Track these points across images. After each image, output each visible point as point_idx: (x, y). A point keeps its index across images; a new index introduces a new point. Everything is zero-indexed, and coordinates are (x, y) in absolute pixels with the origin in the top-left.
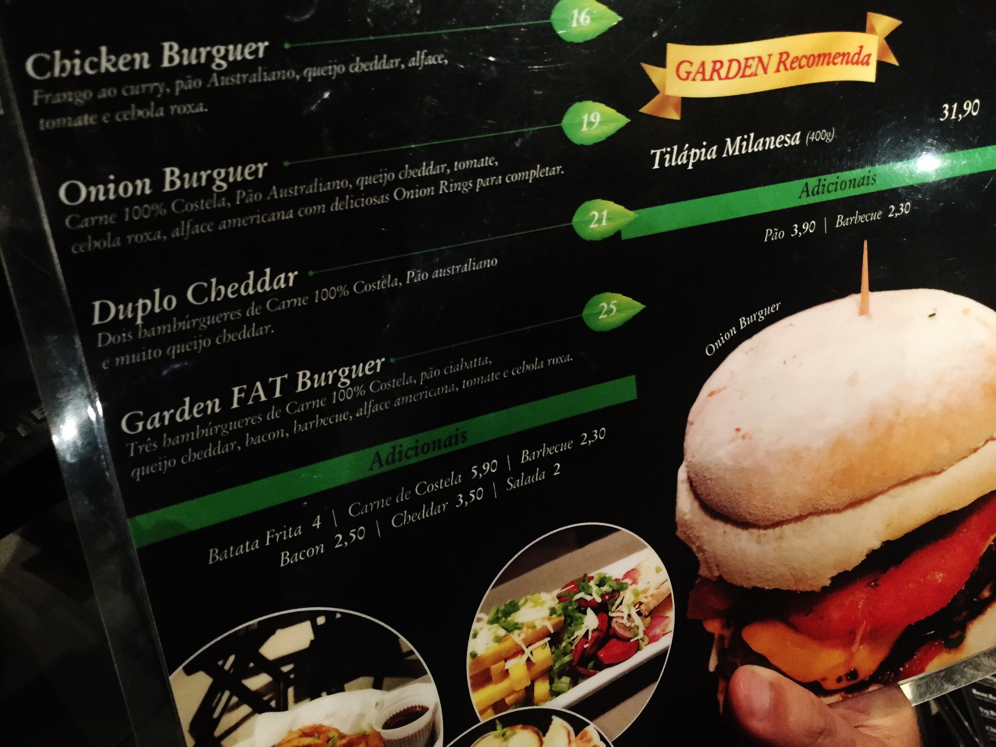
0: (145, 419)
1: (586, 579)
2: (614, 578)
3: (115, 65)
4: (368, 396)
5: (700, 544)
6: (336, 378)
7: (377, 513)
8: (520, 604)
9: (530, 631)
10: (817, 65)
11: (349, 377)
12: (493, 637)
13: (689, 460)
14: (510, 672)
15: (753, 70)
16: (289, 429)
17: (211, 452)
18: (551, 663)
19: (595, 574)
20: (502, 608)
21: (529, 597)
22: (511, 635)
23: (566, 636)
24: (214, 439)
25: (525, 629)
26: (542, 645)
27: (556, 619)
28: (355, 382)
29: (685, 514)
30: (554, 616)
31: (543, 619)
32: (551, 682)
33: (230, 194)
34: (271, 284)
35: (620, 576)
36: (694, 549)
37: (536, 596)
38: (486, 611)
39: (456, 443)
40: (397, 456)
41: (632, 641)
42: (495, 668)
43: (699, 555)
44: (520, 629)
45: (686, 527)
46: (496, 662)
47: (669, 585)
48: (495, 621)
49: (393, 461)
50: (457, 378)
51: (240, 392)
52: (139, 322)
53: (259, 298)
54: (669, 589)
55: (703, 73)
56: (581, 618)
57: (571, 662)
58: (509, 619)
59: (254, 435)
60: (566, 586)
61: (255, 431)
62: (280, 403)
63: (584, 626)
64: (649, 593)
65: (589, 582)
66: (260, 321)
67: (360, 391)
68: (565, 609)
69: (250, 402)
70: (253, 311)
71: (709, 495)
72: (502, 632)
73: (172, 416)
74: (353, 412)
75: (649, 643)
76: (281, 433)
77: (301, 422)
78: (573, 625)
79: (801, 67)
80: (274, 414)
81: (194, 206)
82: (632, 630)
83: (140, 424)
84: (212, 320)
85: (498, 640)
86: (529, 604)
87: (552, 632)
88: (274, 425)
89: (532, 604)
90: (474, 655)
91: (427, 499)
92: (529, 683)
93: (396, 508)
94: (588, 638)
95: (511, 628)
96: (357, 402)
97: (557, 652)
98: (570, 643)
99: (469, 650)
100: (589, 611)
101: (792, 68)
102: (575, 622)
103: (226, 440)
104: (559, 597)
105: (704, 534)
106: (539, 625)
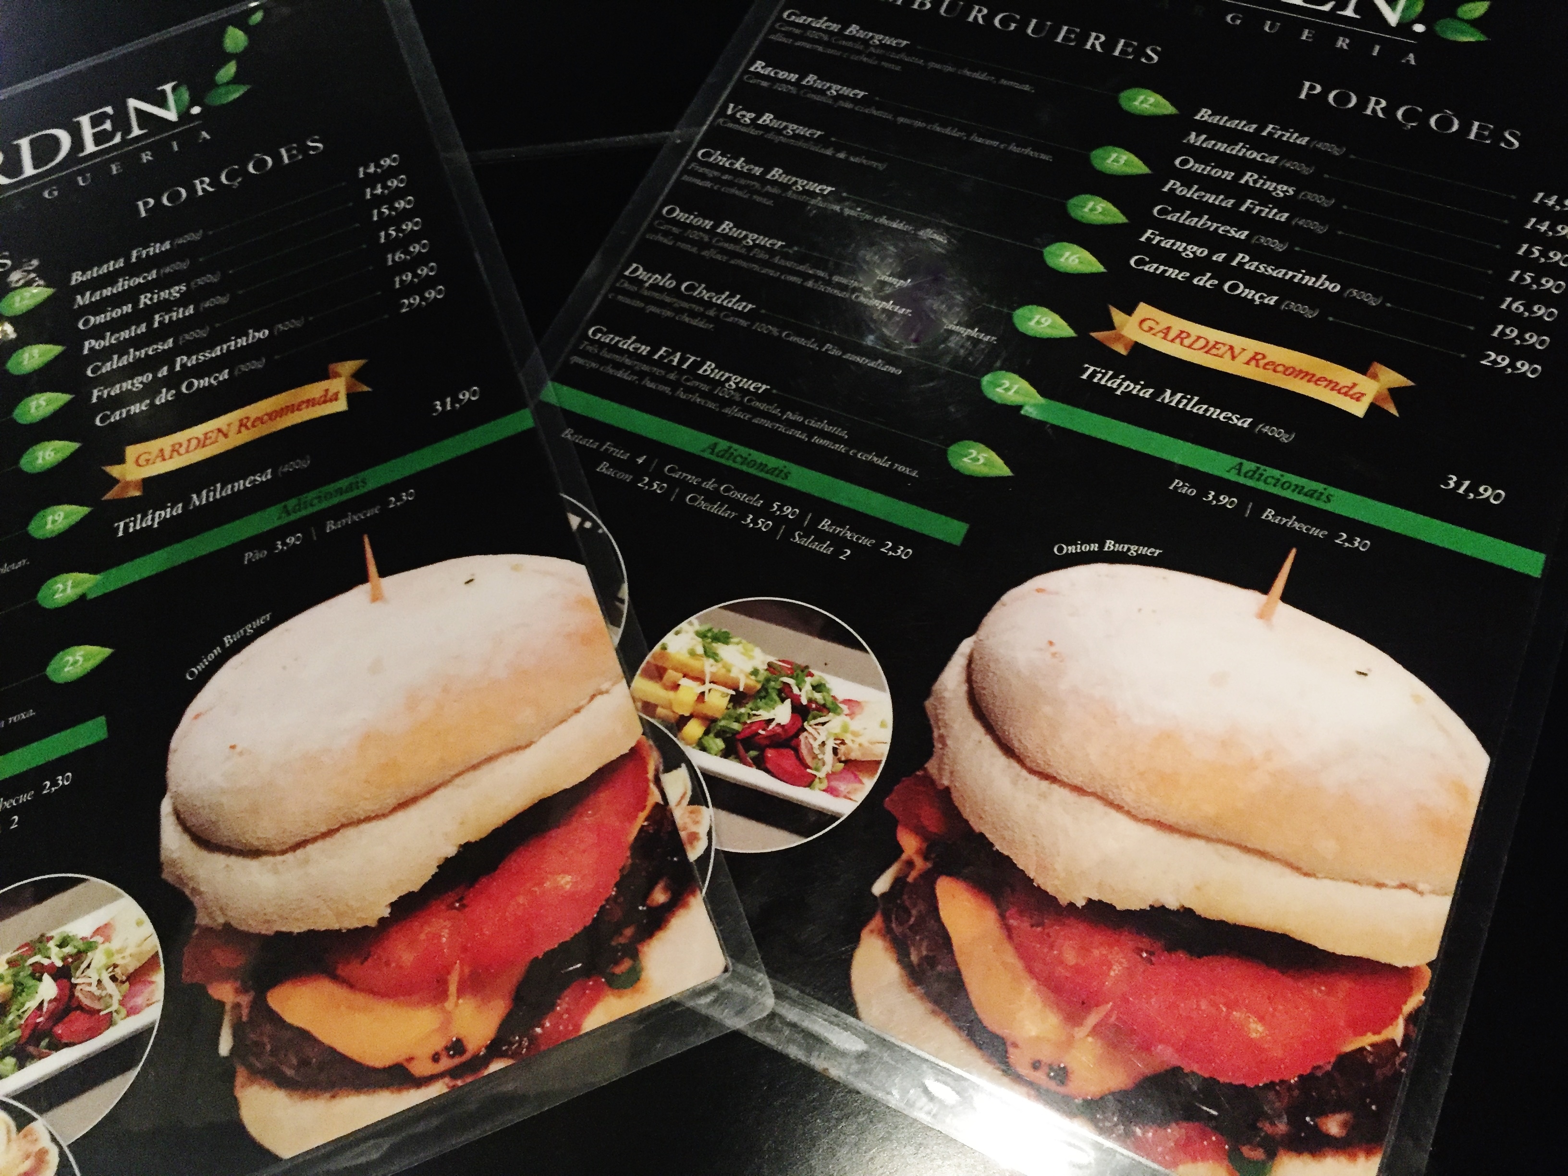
0: (604, 333)
1: (805, 671)
2: (832, 694)
3: (742, 167)
4: (740, 404)
5: (945, 734)
6: (729, 379)
7: (683, 482)
8: (732, 640)
9: (723, 671)
10: (1295, 377)
11: (737, 384)
12: (690, 647)
13: (981, 638)
14: (681, 688)
15: (1220, 352)
16: (674, 390)
17: (620, 374)
18: (718, 715)
19: (819, 675)
20: (716, 630)
21: (744, 641)
22: (705, 659)
23: (750, 705)
24: (627, 368)
25: (720, 665)
26: (723, 693)
27: (752, 682)
28: (738, 389)
29: (946, 689)
30: (753, 677)
31: (741, 671)
32: (706, 733)
33: (750, 249)
34: (734, 304)
35: (840, 697)
36: (936, 734)
37: (750, 646)
38: (702, 622)
39: (777, 476)
40: (727, 455)
41: (809, 770)
42: (671, 675)
43: (938, 745)
44: (716, 661)
45: (941, 703)
46: (676, 669)
47: (886, 749)
48: (702, 635)
49: (722, 457)
50: (812, 432)
51: (665, 352)
52: (647, 285)
53: (721, 307)
54: (882, 754)
55: (1166, 334)
56: (776, 702)
57: (738, 732)
58: (714, 645)
59: (652, 381)
60: (783, 661)
61: (654, 378)
62: (682, 372)
63: (773, 712)
64: (859, 740)
65: (807, 676)
66: (709, 319)
67: (737, 397)
68: (768, 680)
69: (666, 361)
70: (712, 313)
71: (984, 689)
72: (700, 650)
73: (619, 341)
74: (722, 406)
75: (824, 791)
76: (667, 390)
77: (685, 392)
78: (763, 700)
79: (1275, 371)
80: (672, 376)
81: (726, 245)
82: (816, 760)
83: (600, 335)
84: (685, 305)
85: (692, 653)
86: (740, 647)
87: (741, 689)
88: (667, 382)
89: (742, 650)
90: (664, 648)
91: (725, 500)
92: (687, 714)
93: (698, 489)
94: (768, 726)
95: (709, 653)
96: (730, 402)
97: (732, 711)
98: (749, 714)
99: (664, 640)
100: (788, 702)
101: (1264, 368)
102: (767, 700)
103: (634, 372)
104: (770, 665)
105: (956, 726)
106: (734, 674)
